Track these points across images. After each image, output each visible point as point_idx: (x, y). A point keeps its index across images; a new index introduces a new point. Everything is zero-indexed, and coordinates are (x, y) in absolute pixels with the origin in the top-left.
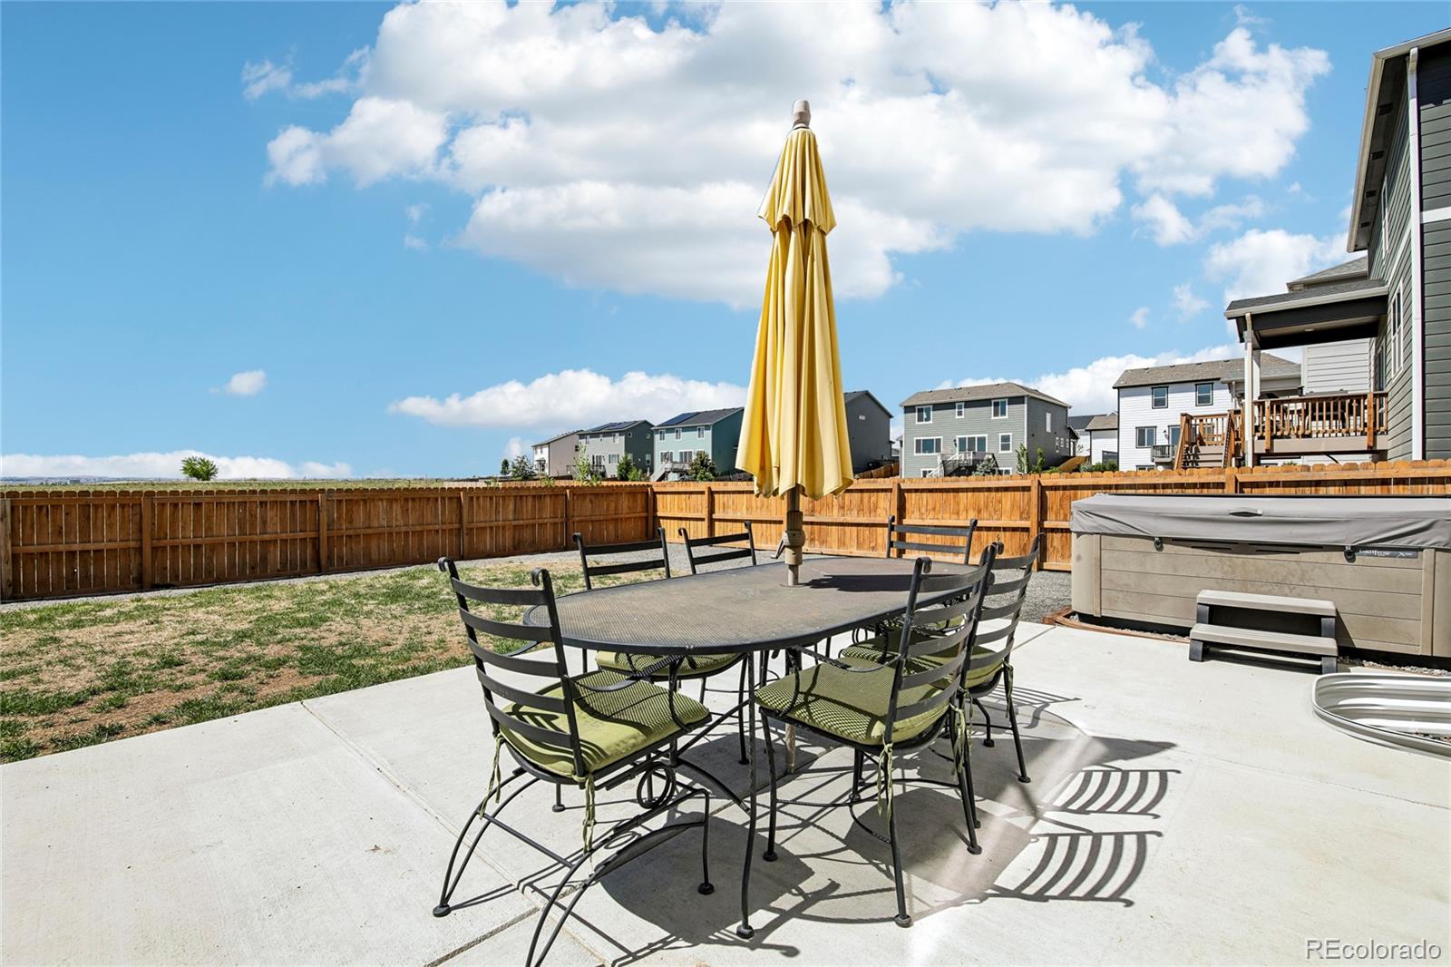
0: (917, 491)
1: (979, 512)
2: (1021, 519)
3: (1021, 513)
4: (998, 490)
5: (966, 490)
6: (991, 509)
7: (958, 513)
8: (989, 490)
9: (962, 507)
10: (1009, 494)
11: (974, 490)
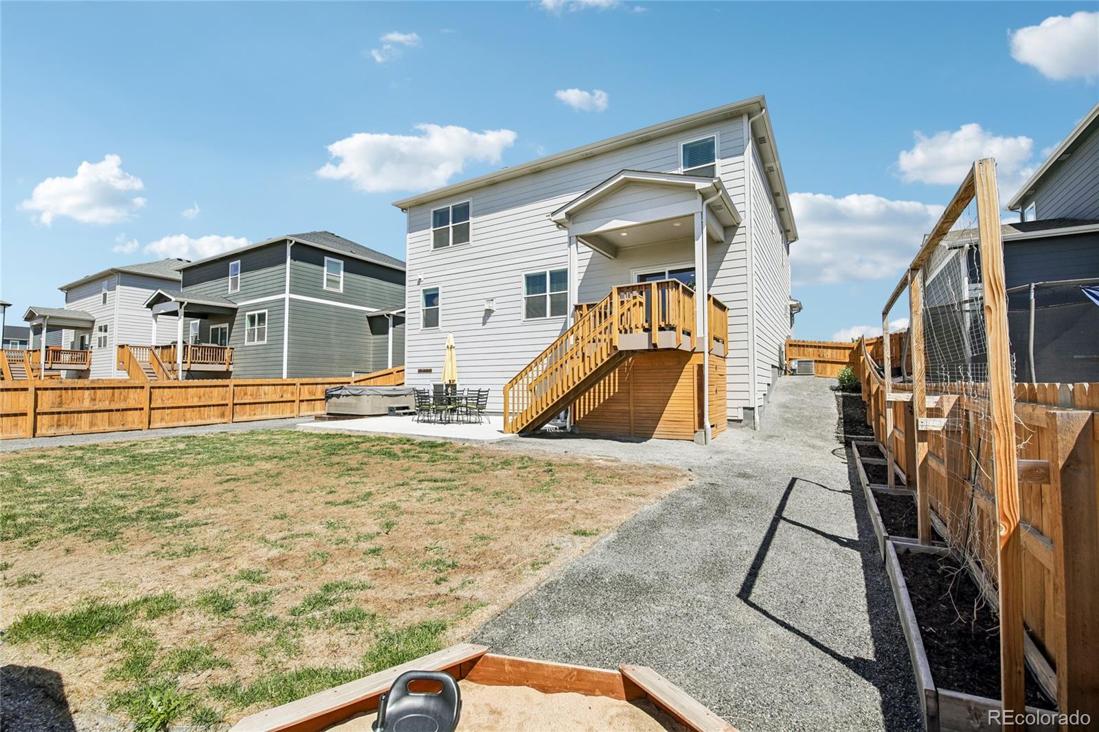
0: (159, 388)
1: (200, 398)
2: (222, 400)
3: (222, 398)
4: (211, 386)
5: (193, 387)
6: (206, 396)
7: (187, 399)
8: (206, 387)
9: (189, 396)
10: (217, 389)
11: (197, 387)
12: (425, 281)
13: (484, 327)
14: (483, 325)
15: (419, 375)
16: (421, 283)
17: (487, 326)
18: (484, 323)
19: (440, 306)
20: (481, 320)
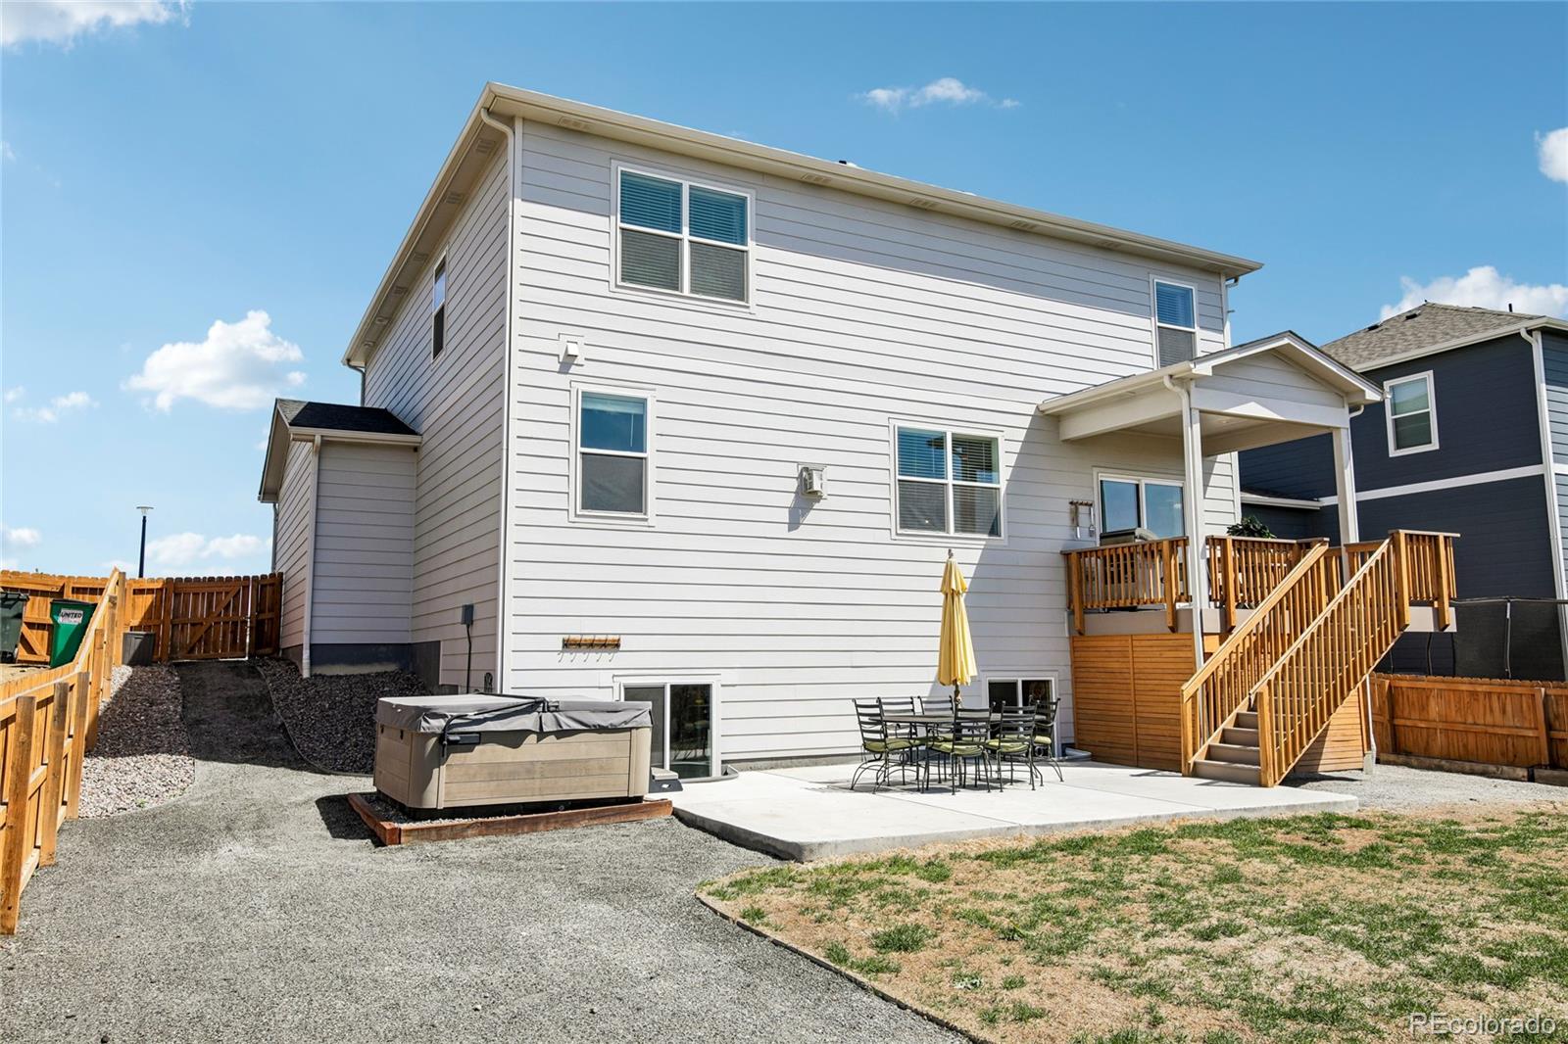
12: (590, 368)
13: (794, 534)
14: (790, 530)
15: (567, 656)
16: (574, 369)
17: (802, 532)
18: (794, 524)
19: (650, 453)
20: (785, 516)
